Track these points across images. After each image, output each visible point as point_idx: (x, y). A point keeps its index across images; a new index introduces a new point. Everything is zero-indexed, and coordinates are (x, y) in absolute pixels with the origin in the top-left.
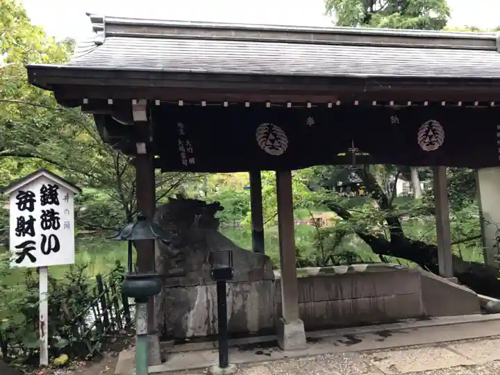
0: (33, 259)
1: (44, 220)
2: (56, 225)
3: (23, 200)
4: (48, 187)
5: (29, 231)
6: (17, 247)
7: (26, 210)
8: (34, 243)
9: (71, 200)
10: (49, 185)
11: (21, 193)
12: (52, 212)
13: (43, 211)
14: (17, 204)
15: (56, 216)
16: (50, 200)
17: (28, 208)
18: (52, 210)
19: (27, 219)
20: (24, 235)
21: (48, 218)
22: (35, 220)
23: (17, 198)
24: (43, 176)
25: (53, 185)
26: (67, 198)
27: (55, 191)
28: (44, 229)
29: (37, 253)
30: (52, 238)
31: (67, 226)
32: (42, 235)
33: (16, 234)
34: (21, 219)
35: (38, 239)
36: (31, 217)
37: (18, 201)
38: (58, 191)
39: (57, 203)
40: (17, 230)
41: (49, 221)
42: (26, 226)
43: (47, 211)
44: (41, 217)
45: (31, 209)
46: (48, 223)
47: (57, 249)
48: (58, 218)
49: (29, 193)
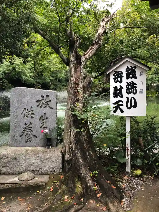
0: (122, 111)
1: (128, 89)
2: (135, 92)
3: (117, 76)
4: (130, 68)
5: (120, 95)
6: (114, 104)
7: (118, 82)
8: (122, 102)
9: (144, 75)
10: (130, 66)
11: (116, 72)
12: (132, 84)
13: (127, 83)
14: (113, 79)
15: (134, 86)
16: (131, 76)
17: (119, 81)
18: (133, 82)
19: (119, 88)
20: (117, 97)
21: (130, 87)
22: (123, 88)
23: (114, 75)
24: (127, 61)
25: (133, 66)
26: (141, 74)
27: (134, 70)
28: (128, 94)
29: (124, 108)
30: (132, 99)
31: (142, 92)
32: (127, 97)
33: (113, 96)
34: (115, 88)
35: (124, 100)
36: (120, 86)
37: (114, 77)
38: (136, 70)
39: (136, 78)
40: (114, 94)
41: (131, 89)
42: (118, 92)
43: (130, 82)
44: (126, 87)
45: (121, 82)
46: (130, 90)
47: (135, 106)
48: (136, 87)
49: (120, 72)
